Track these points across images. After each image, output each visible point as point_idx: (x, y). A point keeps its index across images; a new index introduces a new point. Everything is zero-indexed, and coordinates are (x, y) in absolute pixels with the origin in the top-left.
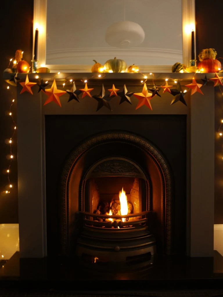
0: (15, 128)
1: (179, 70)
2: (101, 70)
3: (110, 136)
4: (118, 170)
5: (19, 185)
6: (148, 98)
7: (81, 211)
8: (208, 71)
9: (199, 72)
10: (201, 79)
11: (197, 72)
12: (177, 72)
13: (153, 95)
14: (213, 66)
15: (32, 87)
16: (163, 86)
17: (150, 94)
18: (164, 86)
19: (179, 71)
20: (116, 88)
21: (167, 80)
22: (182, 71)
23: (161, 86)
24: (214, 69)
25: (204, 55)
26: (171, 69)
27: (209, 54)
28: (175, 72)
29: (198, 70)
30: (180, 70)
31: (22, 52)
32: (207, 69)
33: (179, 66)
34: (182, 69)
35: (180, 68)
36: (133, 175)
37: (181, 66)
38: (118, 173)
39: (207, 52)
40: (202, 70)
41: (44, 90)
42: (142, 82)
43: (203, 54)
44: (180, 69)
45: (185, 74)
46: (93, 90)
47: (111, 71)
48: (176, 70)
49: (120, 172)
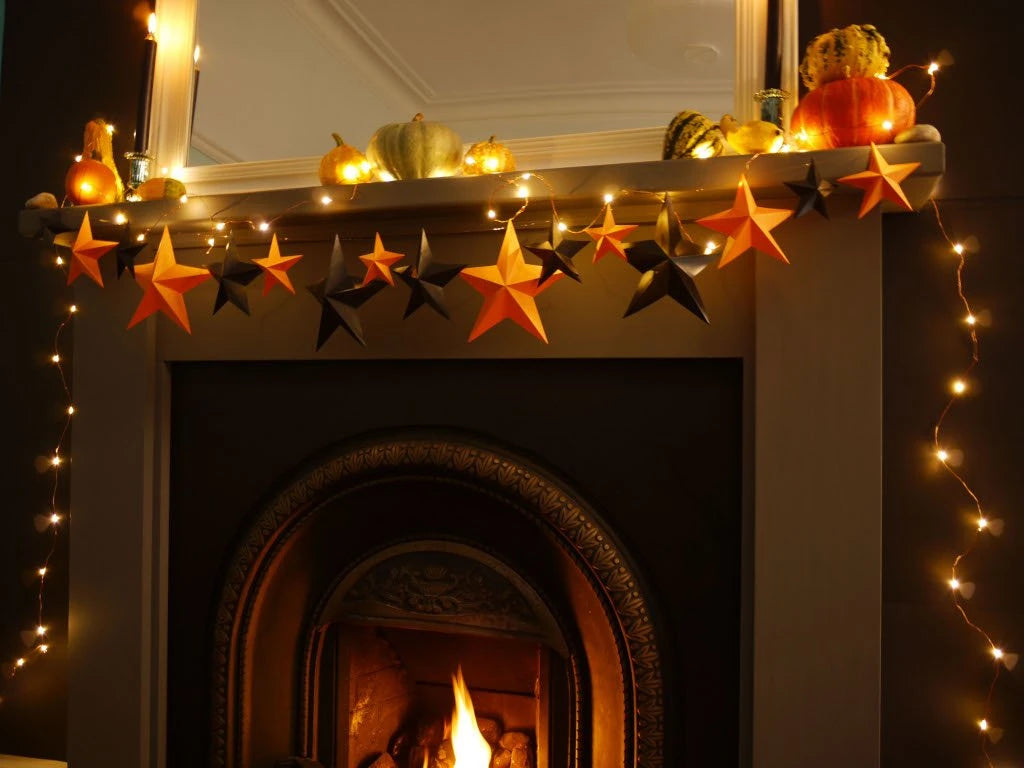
0: (71, 410)
1: (689, 146)
2: (353, 172)
3: (393, 451)
4: (439, 603)
5: (73, 624)
6: (522, 287)
7: (301, 756)
8: (834, 141)
9: (787, 149)
10: (788, 185)
11: (777, 146)
12: (682, 156)
13: (547, 274)
14: (855, 113)
15: (102, 256)
16: (594, 226)
17: (536, 271)
18: (598, 231)
19: (690, 150)
20: (387, 248)
21: (608, 198)
22: (703, 152)
23: (586, 230)
24: (863, 125)
25: (816, 65)
26: (662, 143)
27: (839, 54)
28: (675, 157)
29: (779, 140)
30: (694, 146)
31: (110, 129)
32: (827, 128)
33: (686, 130)
34: (701, 139)
35: (690, 137)
36: (504, 628)
37: (698, 125)
38: (433, 612)
39: (833, 44)
40: (806, 138)
41: (132, 270)
42: (492, 214)
43: (814, 59)
44: (692, 141)
45: (719, 162)
46: (300, 260)
47: (386, 177)
48: (677, 146)
49: (444, 609)
